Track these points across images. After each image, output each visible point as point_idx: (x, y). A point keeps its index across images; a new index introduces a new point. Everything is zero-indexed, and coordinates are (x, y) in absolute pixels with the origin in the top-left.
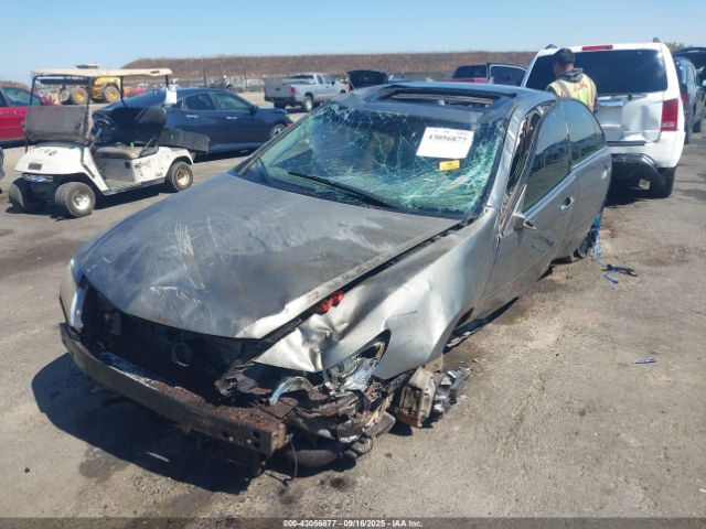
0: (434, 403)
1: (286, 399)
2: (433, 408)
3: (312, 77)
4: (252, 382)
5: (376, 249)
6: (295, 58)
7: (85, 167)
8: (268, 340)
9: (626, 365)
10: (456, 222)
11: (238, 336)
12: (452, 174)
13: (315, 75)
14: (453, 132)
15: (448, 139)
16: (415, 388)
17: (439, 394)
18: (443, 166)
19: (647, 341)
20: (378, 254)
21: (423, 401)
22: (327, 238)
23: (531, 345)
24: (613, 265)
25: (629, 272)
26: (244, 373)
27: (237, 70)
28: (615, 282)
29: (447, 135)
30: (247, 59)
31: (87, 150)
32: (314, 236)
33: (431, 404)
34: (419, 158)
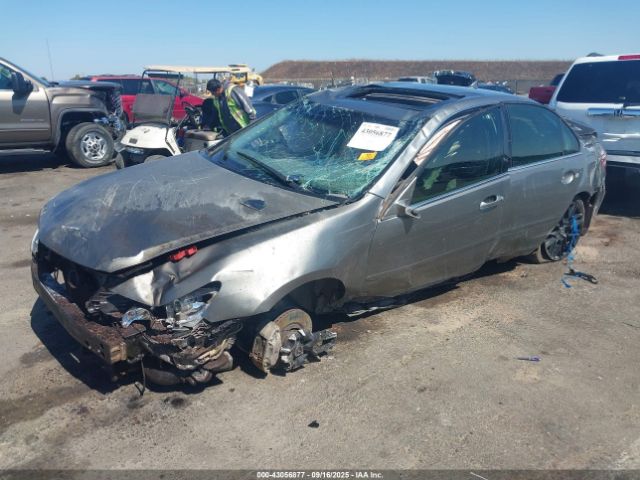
0: (282, 354)
1: (136, 325)
2: (280, 358)
3: (416, 80)
4: (113, 307)
5: (244, 217)
6: (416, 63)
7: (168, 144)
8: (121, 276)
9: (507, 359)
10: (333, 203)
11: (97, 269)
12: (366, 163)
13: (419, 79)
14: (382, 128)
15: (377, 133)
16: (263, 338)
17: (286, 347)
18: (363, 156)
19: (548, 342)
20: (242, 221)
21: (267, 349)
22: (213, 205)
23: (432, 328)
24: (576, 271)
25: (589, 278)
26: (108, 299)
27: (363, 73)
28: (568, 286)
29: (378, 130)
30: (374, 63)
31: (171, 131)
32: (204, 201)
33: (277, 354)
34: (348, 149)
